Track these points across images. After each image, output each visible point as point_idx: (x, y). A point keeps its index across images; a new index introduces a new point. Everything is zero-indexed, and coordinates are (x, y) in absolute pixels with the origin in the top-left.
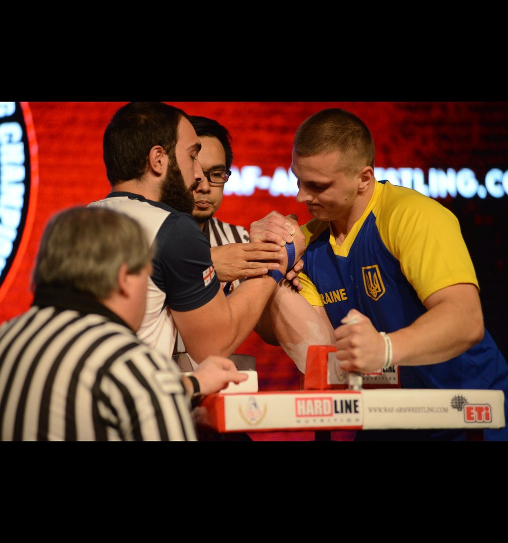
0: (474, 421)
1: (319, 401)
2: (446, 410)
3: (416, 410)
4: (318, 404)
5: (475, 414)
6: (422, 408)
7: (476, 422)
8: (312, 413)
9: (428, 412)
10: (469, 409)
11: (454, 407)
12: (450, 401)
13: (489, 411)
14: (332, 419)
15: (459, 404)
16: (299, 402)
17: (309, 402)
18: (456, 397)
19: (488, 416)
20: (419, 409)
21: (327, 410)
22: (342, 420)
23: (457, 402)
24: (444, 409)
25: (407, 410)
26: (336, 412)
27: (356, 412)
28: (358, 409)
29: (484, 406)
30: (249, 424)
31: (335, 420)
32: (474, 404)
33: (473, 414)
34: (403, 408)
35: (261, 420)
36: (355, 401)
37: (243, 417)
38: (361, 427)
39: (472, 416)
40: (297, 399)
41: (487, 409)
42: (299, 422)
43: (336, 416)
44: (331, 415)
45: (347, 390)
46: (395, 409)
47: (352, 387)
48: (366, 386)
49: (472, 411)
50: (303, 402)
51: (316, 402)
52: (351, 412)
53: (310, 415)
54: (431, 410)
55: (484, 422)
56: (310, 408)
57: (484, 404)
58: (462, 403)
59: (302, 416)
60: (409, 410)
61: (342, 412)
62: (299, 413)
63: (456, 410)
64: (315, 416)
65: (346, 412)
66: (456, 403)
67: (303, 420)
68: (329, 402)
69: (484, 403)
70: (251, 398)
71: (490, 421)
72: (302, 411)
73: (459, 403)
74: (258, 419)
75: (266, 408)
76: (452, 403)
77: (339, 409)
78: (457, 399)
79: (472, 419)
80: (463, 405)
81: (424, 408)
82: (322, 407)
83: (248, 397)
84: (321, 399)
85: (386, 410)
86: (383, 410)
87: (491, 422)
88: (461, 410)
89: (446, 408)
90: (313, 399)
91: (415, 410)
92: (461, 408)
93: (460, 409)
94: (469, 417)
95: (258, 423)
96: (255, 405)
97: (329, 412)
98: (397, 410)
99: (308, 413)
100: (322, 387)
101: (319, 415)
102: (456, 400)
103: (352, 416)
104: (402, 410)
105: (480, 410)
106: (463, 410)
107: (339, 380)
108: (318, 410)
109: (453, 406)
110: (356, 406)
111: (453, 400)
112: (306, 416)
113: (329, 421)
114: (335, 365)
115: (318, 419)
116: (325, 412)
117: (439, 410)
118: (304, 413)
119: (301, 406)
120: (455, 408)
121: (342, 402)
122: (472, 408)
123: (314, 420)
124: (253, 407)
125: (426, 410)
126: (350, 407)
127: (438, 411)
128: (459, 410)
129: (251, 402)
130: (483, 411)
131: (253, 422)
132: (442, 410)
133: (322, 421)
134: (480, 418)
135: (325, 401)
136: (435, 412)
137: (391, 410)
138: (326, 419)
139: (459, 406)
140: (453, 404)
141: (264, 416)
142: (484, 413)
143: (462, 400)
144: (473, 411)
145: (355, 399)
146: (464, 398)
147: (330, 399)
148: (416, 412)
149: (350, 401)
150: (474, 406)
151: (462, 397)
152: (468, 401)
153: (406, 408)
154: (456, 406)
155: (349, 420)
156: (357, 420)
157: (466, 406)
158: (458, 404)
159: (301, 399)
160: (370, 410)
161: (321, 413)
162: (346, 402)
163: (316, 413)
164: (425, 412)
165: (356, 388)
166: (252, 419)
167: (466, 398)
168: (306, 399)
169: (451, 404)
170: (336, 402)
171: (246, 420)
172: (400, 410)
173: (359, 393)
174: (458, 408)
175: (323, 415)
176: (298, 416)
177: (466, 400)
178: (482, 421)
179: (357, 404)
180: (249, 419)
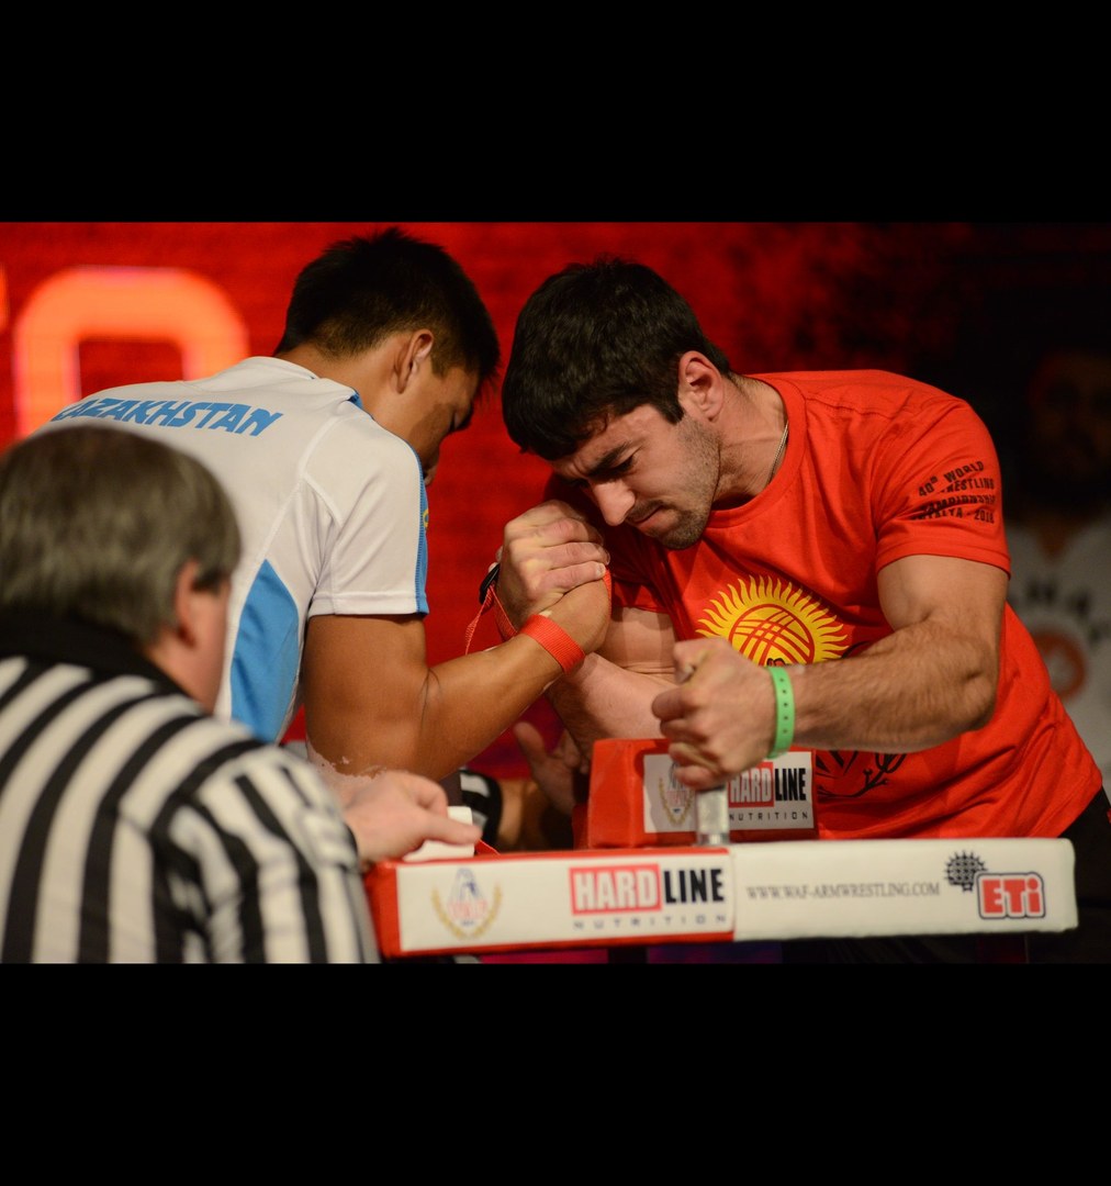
0: (1003, 914)
1: (629, 875)
2: (933, 889)
3: (862, 891)
4: (625, 881)
5: (1005, 898)
6: (877, 885)
7: (1007, 916)
8: (612, 904)
9: (890, 894)
10: (990, 886)
11: (953, 881)
12: (946, 867)
13: (1039, 890)
14: (658, 916)
15: (964, 873)
16: (578, 877)
17: (604, 878)
18: (958, 858)
19: (1035, 903)
20: (869, 887)
21: (647, 895)
22: (683, 920)
23: (962, 868)
24: (931, 886)
25: (841, 891)
26: (670, 900)
27: (717, 898)
28: (721, 892)
29: (1027, 879)
30: (458, 933)
31: (668, 919)
32: (1001, 875)
33: (999, 896)
34: (831, 887)
35: (486, 924)
36: (715, 872)
37: (444, 919)
38: (731, 933)
39: (997, 902)
40: (573, 871)
41: (1033, 884)
42: (579, 925)
43: (668, 909)
44: (657, 907)
45: (694, 846)
46: (811, 889)
47: (705, 838)
48: (739, 837)
49: (997, 891)
50: (589, 877)
51: (620, 876)
52: (704, 898)
53: (607, 910)
54: (898, 889)
55: (1026, 916)
56: (606, 893)
57: (1026, 874)
58: (974, 871)
59: (586, 911)
60: (846, 892)
61: (684, 899)
62: (580, 905)
63: (959, 888)
64: (618, 910)
65: (694, 899)
66: (959, 871)
67: (589, 920)
68: (650, 875)
69: (1026, 870)
70: (460, 873)
71: (1041, 913)
72: (585, 898)
73: (966, 871)
74: (479, 922)
75: (498, 895)
76: (949, 872)
77: (676, 892)
78: (961, 861)
79: (999, 909)
80: (976, 874)
81: (882, 885)
82: (635, 888)
83: (454, 868)
84: (633, 869)
85: (789, 893)
86: (782, 893)
87: (1044, 916)
88: (971, 889)
89: (934, 885)
90: (612, 870)
91: (859, 891)
92: (971, 884)
93: (967, 886)
94: (990, 904)
95: (480, 931)
96: (472, 887)
97: (652, 901)
98: (817, 891)
99: (601, 905)
100: (633, 839)
101: (627, 909)
102: (958, 864)
103: (708, 908)
104: (829, 892)
105: (1015, 887)
106: (975, 888)
107: (672, 820)
108: (626, 895)
109: (950, 879)
110: (716, 885)
111: (950, 865)
112: (596, 911)
113: (652, 922)
114: (661, 786)
115: (627, 918)
116: (643, 902)
117: (918, 889)
118: (591, 905)
119: (585, 887)
120: (956, 883)
121: (682, 874)
122: (996, 884)
123: (617, 922)
124: (467, 890)
125: (887, 890)
126: (702, 887)
127: (915, 893)
128: (965, 889)
129: (463, 880)
130: (1023, 889)
131: (469, 930)
132: (925, 890)
133: (636, 922)
134: (1016, 906)
135: (641, 874)
136: (908, 894)
137: (801, 892)
138: (644, 917)
139: (967, 878)
140: (952, 875)
141: (493, 914)
142: (1025, 895)
143: (973, 864)
144: (1001, 890)
145: (715, 866)
146: (977, 859)
147: (654, 868)
148: (861, 895)
149: (703, 872)
150: (1002, 879)
151: (972, 857)
152: (986, 866)
153: (838, 887)
154: (959, 878)
155: (700, 919)
156: (721, 918)
157: (982, 879)
158: (963, 875)
159: (583, 870)
160: (752, 895)
161: (632, 903)
162: (693, 873)
163: (622, 904)
164: (883, 895)
165: (715, 840)
166: (466, 923)
167: (981, 860)
168: (595, 871)
169: (946, 875)
170: (667, 875)
171: (451, 925)
172: (823, 892)
173: (724, 851)
174: (963, 884)
175: (638, 908)
176: (576, 911)
177: (982, 864)
178: (1022, 914)
179: (720, 878)
180: (457, 923)
